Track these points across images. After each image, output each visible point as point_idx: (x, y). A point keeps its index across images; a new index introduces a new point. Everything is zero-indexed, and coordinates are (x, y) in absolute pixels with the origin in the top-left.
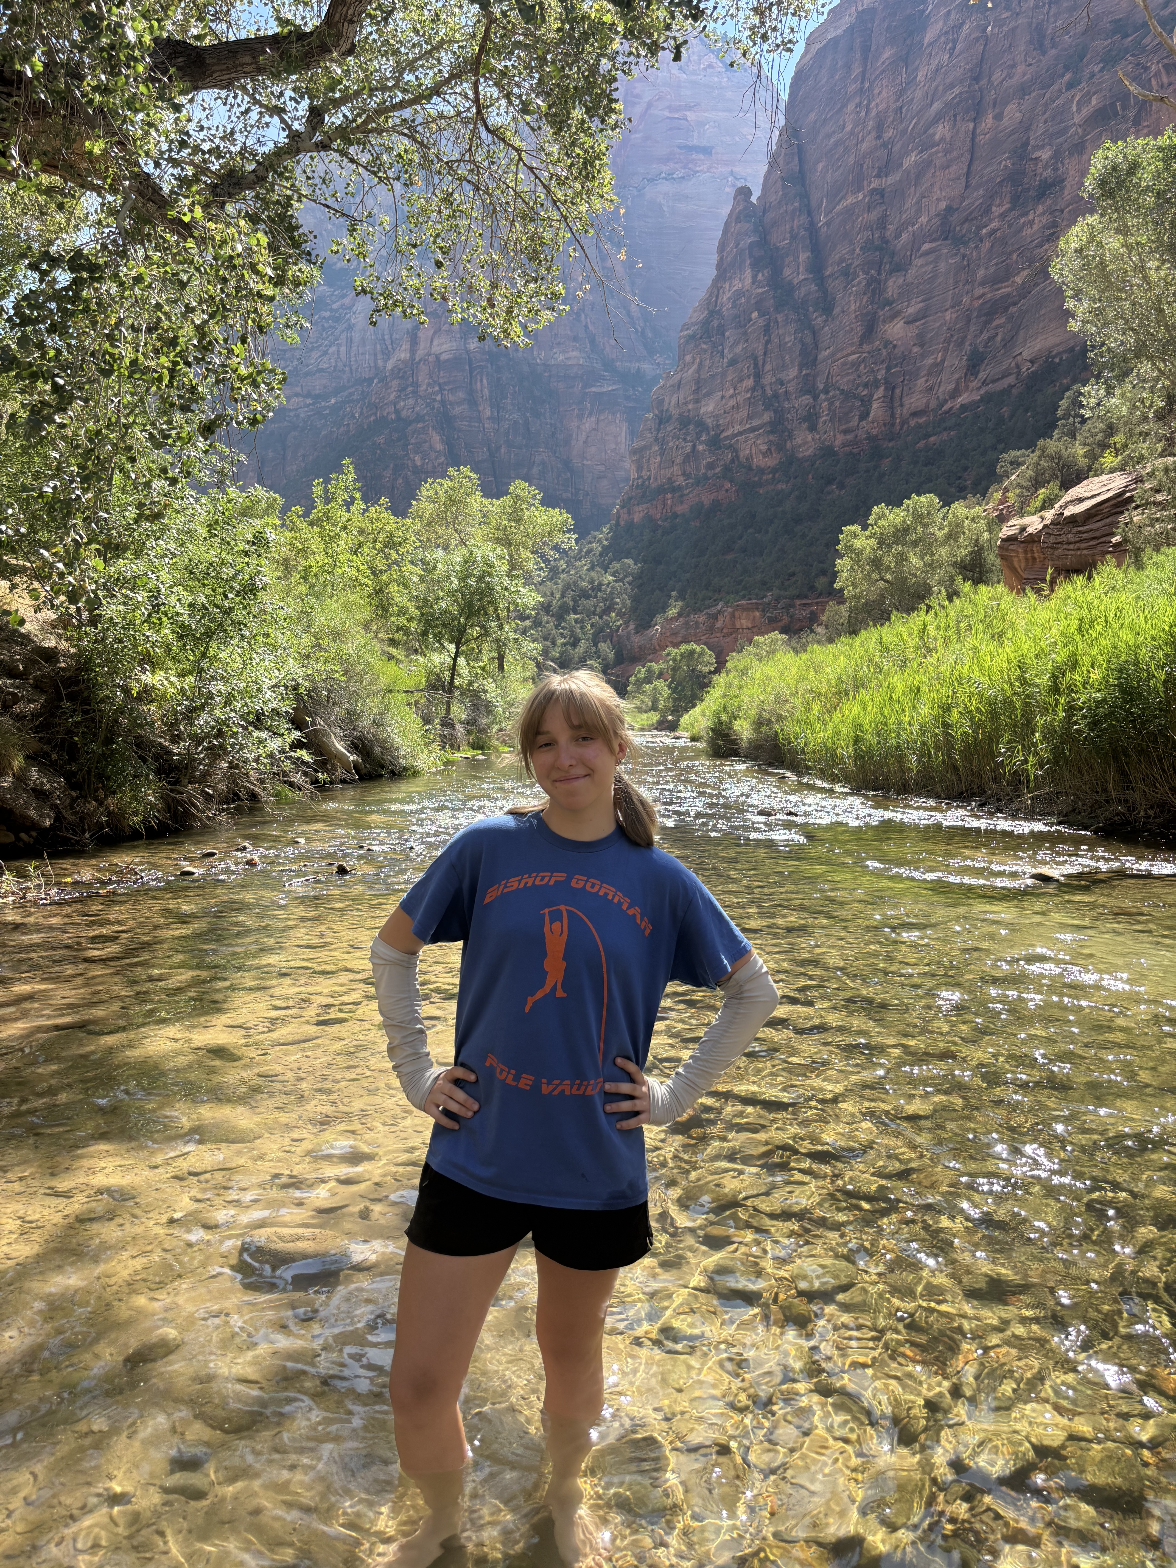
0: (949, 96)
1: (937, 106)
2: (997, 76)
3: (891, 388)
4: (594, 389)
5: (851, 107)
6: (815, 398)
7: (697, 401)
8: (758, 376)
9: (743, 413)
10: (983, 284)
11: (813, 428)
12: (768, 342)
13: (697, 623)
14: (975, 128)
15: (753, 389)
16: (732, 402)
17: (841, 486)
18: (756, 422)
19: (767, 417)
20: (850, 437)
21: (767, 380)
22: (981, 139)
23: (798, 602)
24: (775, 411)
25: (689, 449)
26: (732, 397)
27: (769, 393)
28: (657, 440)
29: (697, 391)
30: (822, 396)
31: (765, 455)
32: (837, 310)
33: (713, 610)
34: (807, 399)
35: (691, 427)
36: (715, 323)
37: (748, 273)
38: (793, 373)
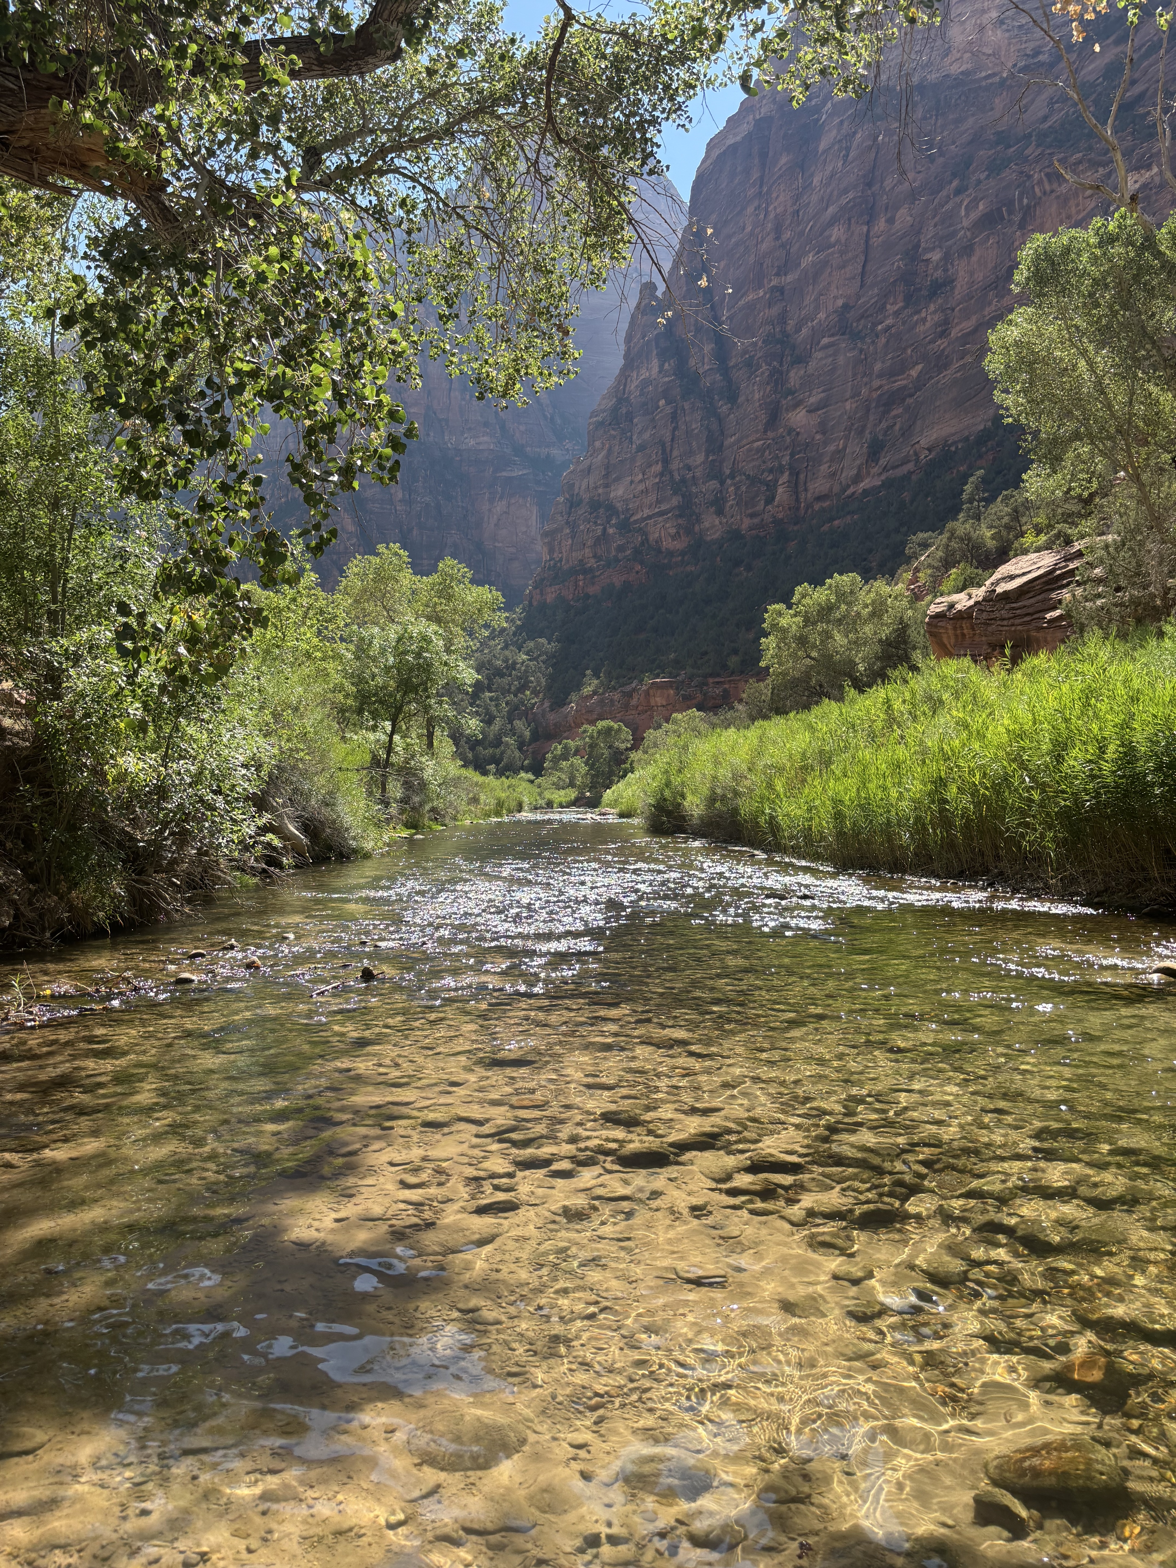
0: (844, 201)
1: (831, 210)
2: (888, 183)
3: (795, 474)
4: (504, 474)
5: (750, 210)
6: (722, 483)
7: (607, 486)
8: (666, 461)
9: (652, 497)
10: (880, 376)
11: (720, 512)
12: (675, 429)
13: (612, 701)
14: (868, 231)
15: (662, 474)
16: (641, 487)
17: (749, 568)
18: (664, 507)
19: (675, 501)
20: (756, 521)
21: (675, 465)
22: (875, 242)
23: (711, 680)
24: (683, 496)
25: (599, 532)
26: (641, 481)
27: (677, 478)
28: (568, 523)
29: (606, 476)
30: (729, 481)
31: (674, 538)
32: (741, 399)
33: (628, 688)
34: (714, 484)
35: (602, 511)
36: (624, 410)
37: (655, 363)
38: (700, 458)
